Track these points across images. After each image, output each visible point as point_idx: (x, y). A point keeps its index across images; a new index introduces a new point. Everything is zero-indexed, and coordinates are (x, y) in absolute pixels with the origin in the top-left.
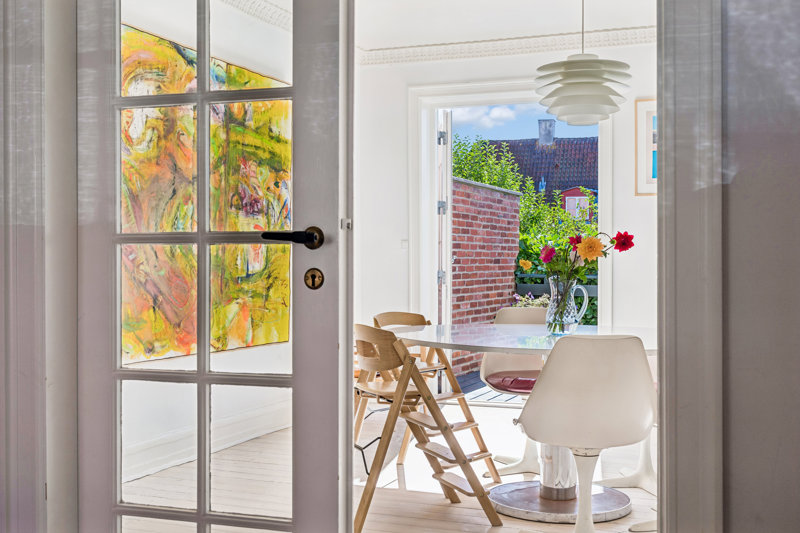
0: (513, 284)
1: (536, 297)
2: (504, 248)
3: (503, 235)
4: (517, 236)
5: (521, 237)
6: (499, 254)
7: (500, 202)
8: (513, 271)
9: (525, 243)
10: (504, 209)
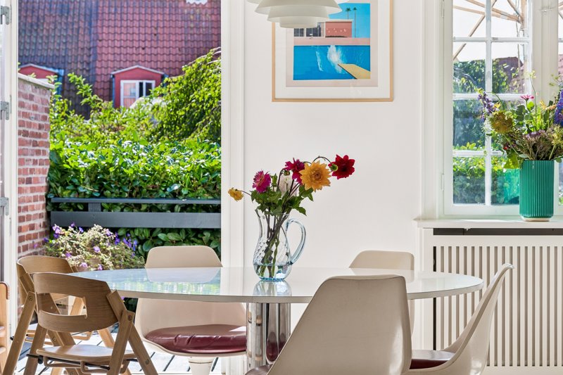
0: (44, 211)
1: (86, 229)
2: (35, 162)
3: (35, 144)
4: (47, 145)
5: (52, 147)
6: (32, 171)
7: (31, 98)
8: (43, 194)
9: (58, 154)
10: (35, 108)
